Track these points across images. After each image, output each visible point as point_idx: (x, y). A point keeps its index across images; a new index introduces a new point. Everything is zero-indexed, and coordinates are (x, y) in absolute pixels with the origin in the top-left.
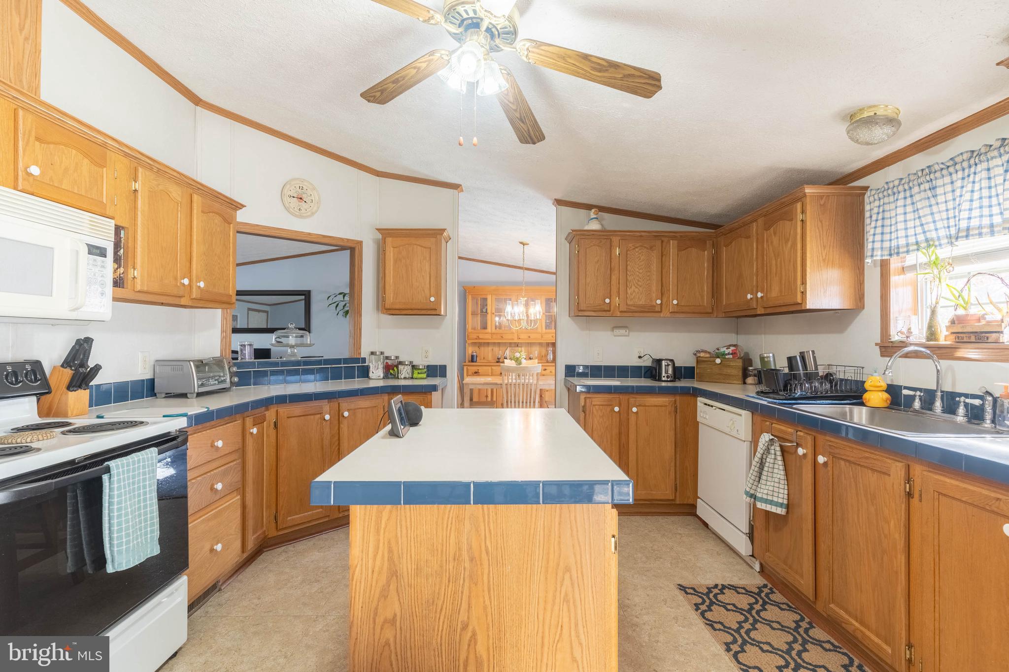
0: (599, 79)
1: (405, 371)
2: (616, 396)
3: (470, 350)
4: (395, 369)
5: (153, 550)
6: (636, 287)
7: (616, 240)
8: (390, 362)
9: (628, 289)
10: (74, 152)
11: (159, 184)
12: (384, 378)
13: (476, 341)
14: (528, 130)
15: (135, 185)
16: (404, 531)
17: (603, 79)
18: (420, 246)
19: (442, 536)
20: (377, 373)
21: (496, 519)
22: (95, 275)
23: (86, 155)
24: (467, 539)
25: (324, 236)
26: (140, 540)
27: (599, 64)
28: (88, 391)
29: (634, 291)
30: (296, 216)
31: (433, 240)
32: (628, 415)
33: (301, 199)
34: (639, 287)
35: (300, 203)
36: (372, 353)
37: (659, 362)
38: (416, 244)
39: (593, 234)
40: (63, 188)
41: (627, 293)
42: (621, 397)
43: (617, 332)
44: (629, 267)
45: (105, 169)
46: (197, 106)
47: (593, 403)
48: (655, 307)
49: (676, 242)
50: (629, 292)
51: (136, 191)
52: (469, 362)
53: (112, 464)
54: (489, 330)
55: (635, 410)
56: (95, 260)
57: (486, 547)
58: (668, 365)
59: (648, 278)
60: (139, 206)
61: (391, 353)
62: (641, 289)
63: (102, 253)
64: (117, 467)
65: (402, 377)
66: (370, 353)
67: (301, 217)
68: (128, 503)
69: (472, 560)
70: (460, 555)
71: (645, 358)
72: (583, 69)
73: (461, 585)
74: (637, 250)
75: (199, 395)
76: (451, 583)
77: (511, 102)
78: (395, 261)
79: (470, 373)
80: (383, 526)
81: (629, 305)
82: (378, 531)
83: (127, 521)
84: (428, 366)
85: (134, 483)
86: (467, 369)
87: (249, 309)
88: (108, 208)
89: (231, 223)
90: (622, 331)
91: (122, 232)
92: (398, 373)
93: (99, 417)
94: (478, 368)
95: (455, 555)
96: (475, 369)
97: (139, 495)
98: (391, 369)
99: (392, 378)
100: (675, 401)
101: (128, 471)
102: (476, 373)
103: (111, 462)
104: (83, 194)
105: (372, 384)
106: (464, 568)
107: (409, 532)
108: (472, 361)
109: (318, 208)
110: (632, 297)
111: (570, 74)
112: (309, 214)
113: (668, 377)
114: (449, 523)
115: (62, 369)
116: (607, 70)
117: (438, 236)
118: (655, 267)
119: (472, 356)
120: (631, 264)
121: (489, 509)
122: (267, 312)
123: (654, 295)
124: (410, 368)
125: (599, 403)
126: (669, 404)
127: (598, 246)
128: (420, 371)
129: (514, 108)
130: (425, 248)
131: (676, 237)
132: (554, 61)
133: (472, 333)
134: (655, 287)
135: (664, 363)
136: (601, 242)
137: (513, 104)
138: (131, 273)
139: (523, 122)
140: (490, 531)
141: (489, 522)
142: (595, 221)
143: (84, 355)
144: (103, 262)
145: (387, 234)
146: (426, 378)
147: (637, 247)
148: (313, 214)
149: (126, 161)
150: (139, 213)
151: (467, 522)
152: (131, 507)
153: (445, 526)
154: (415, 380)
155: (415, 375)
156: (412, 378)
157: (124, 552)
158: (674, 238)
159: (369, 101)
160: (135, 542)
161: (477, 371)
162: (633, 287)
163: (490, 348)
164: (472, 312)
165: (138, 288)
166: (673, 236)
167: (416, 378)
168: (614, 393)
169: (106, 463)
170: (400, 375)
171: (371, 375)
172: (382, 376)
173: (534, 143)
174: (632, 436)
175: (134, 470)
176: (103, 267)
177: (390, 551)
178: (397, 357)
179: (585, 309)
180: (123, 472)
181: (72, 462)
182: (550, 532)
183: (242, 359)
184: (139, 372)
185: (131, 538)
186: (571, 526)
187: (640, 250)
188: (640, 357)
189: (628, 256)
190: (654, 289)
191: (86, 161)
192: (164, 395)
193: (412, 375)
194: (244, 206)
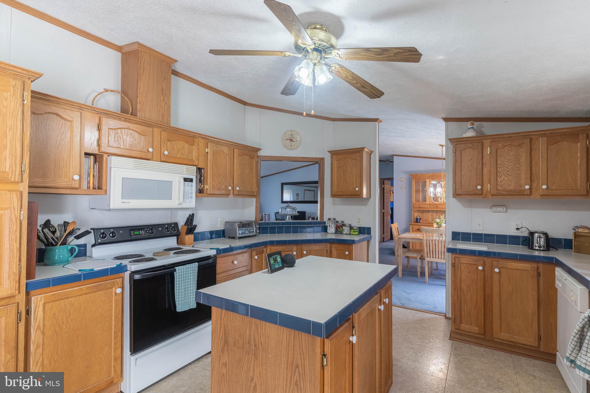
0: (382, 59)
1: (346, 230)
2: (481, 258)
3: (416, 215)
4: (341, 228)
5: (193, 306)
6: (506, 176)
7: (487, 142)
8: (339, 225)
9: (498, 178)
10: (182, 142)
11: (218, 148)
12: (335, 233)
13: (419, 209)
14: (371, 91)
15: (207, 150)
16: (230, 323)
17: (385, 59)
18: (351, 158)
19: (244, 329)
20: (331, 229)
21: (265, 328)
22: (188, 190)
23: (186, 142)
24: (254, 334)
25: (304, 158)
26: (187, 300)
27: (377, 51)
28: (193, 235)
29: (504, 179)
30: (289, 149)
31: (358, 154)
32: (492, 274)
33: (291, 140)
34: (508, 176)
35: (291, 143)
36: (329, 219)
37: (532, 234)
38: (348, 158)
39: (467, 140)
40: (178, 157)
41: (497, 181)
42: (485, 259)
43: (495, 209)
44: (499, 162)
45: (194, 146)
46: (246, 105)
47: (461, 262)
48: (524, 191)
49: (545, 139)
50: (499, 179)
51: (207, 152)
52: (414, 222)
53: (177, 268)
54: (428, 202)
55: (497, 270)
56: (188, 184)
57: (261, 341)
58: (540, 237)
59: (517, 169)
60: (209, 159)
61: (339, 219)
62: (510, 178)
63: (191, 180)
64: (179, 270)
65: (345, 233)
66: (328, 219)
67: (292, 149)
68: (183, 285)
69: (255, 345)
70: (251, 342)
71: (524, 229)
72: (371, 56)
73: (251, 357)
74: (506, 148)
75: (240, 238)
76: (247, 355)
77: (351, 80)
78: (338, 168)
79: (414, 230)
80: (223, 318)
81: (499, 190)
82: (221, 320)
83: (182, 292)
84: (360, 228)
85: (186, 277)
86: (412, 227)
87: (305, 190)
88: (195, 162)
89: (254, 158)
90: (501, 209)
91: (203, 170)
92: (342, 231)
93: (193, 247)
94: (420, 227)
95: (249, 341)
96: (417, 227)
97: (188, 282)
98: (339, 228)
99: (339, 233)
100: (538, 268)
101: (184, 272)
102: (418, 230)
103: (177, 267)
104: (186, 158)
105: (329, 237)
106: (252, 349)
107: (232, 323)
108: (417, 222)
109: (300, 144)
110: (502, 184)
111: (366, 60)
112: (296, 147)
113: (540, 247)
114: (247, 324)
115: (184, 226)
116: (383, 53)
117: (361, 152)
118: (524, 159)
119: (417, 219)
120: (500, 159)
121: (262, 322)
122: (314, 191)
123: (523, 182)
124: (348, 228)
125: (465, 262)
126: (531, 269)
127: (471, 148)
128: (354, 230)
129: (355, 82)
130: (354, 159)
131: (545, 134)
132: (355, 56)
133: (415, 204)
134: (524, 176)
135: (536, 235)
136: (473, 145)
137: (353, 80)
138: (206, 187)
139: (365, 88)
140: (263, 333)
141: (262, 328)
142: (471, 130)
143: (191, 221)
144: (191, 184)
145: (334, 153)
146: (358, 235)
147: (506, 146)
148: (298, 147)
149: (203, 140)
150: (209, 161)
151: (253, 325)
152: (184, 286)
153: (245, 325)
154: (351, 236)
155: (352, 233)
156: (350, 234)
157: (180, 305)
158: (543, 135)
159: (286, 95)
160: (185, 301)
161: (419, 229)
162: (503, 177)
163: (430, 214)
164: (415, 191)
165: (208, 193)
166: (543, 134)
167: (352, 235)
168: (478, 256)
169: (175, 268)
170: (343, 232)
171: (328, 231)
172: (334, 232)
173: (380, 97)
174: (496, 290)
175: (186, 272)
176: (191, 186)
177: (225, 330)
178: (342, 222)
179: (460, 193)
180: (181, 272)
181: (164, 266)
182: (289, 342)
183: (265, 221)
184: (219, 227)
185: (183, 299)
186: (299, 342)
187: (509, 148)
188: (518, 229)
189: (498, 153)
190: (523, 177)
191: (187, 145)
192: (228, 237)
193: (350, 233)
194: (261, 149)
